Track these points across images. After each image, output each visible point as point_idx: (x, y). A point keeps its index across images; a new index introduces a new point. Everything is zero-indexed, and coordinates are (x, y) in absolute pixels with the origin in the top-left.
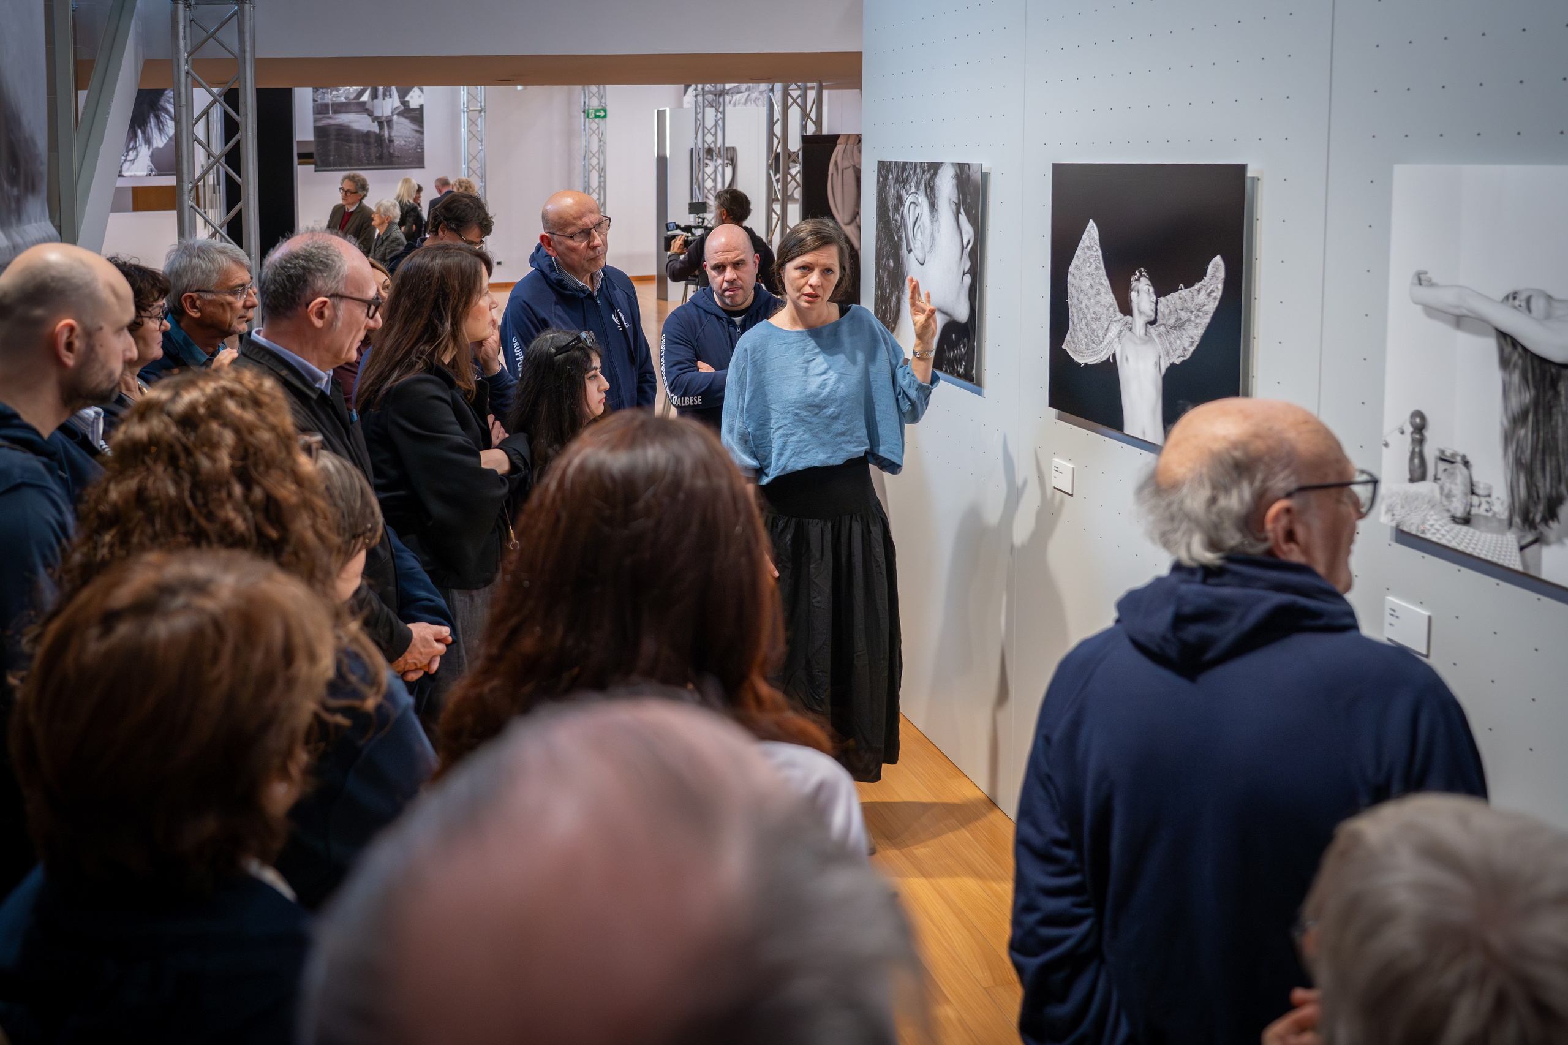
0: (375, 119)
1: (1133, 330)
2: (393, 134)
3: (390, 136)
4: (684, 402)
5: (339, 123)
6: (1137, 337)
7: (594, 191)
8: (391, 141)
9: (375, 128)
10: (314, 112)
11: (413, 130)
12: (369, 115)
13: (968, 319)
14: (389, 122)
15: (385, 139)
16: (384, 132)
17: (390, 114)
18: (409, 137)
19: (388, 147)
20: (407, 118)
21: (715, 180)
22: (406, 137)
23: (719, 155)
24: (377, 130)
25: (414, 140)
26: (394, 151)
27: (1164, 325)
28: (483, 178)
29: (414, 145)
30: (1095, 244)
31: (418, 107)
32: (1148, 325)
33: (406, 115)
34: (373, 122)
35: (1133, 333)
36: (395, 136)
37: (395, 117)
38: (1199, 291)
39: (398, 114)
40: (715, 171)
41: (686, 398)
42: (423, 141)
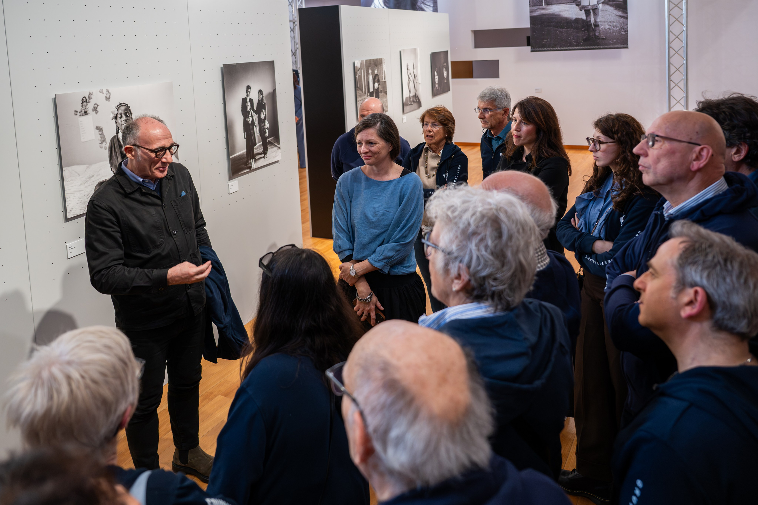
0: (582, 8)
2: (598, 20)
3: (596, 21)
5: (551, 13)
8: (596, 25)
9: (582, 15)
10: (530, 5)
11: (617, 15)
12: (577, 5)
14: (595, 10)
15: (591, 24)
16: (591, 18)
17: (596, 3)
18: (614, 22)
19: (594, 31)
20: (611, 6)
22: (610, 22)
24: (584, 17)
25: (618, 25)
26: (600, 34)
29: (618, 29)
33: (611, 3)
34: (581, 10)
36: (600, 22)
37: (600, 6)
39: (603, 3)
42: (627, 24)
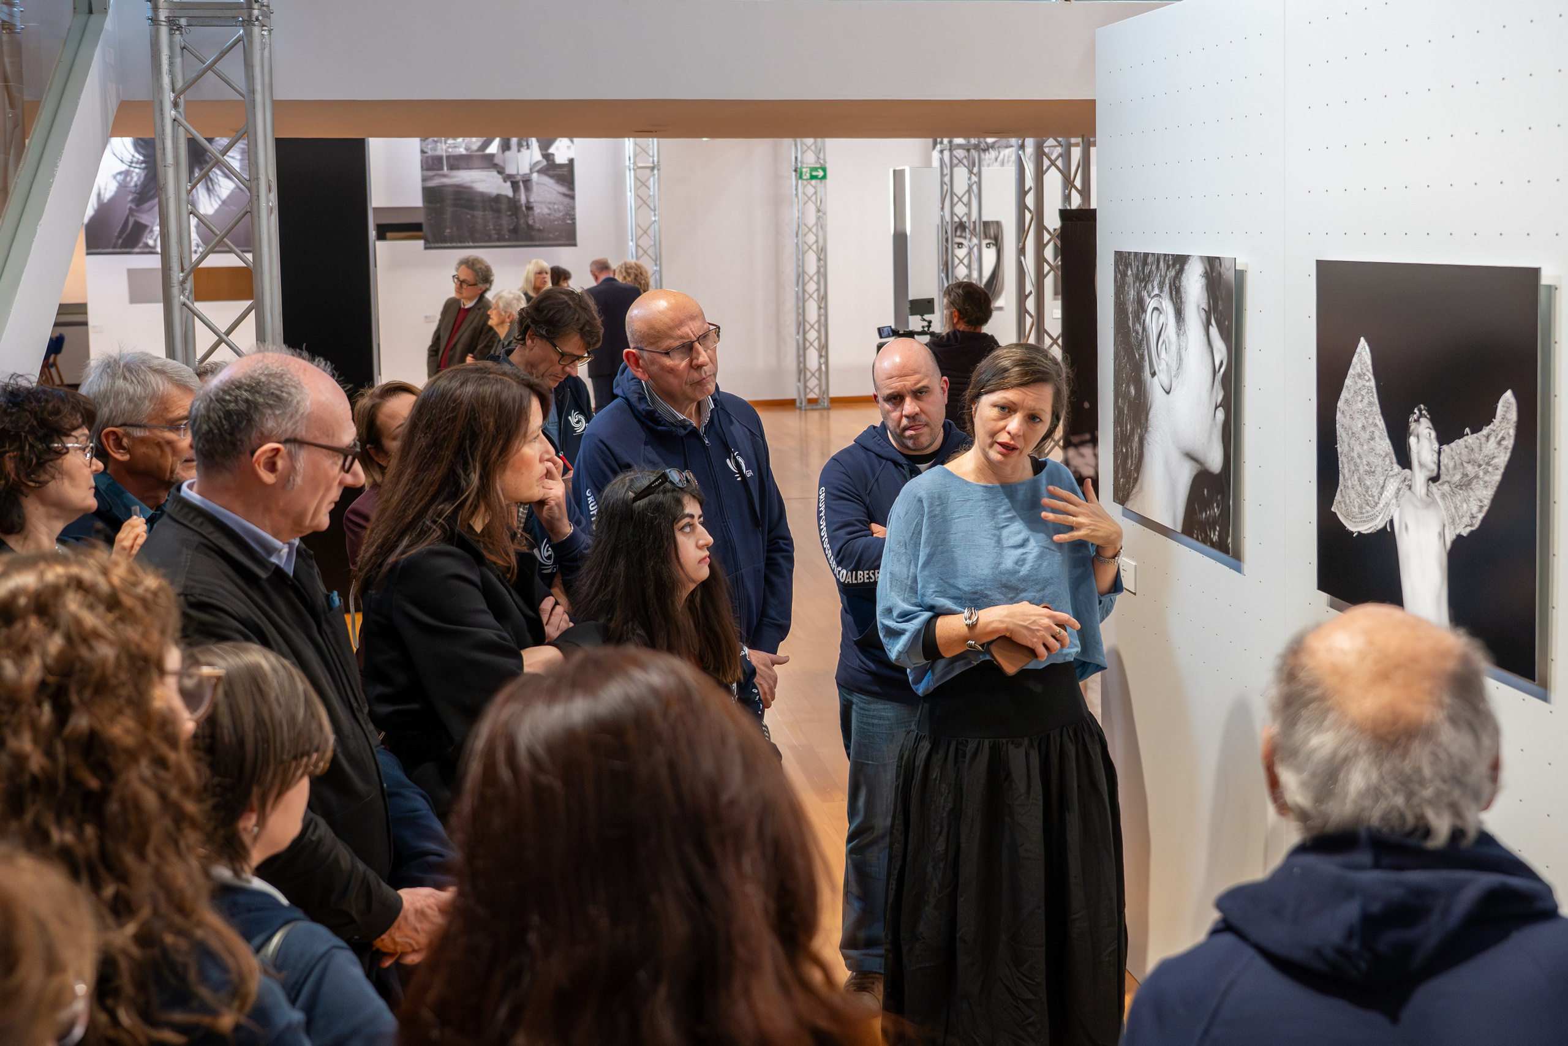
0: (508, 178)
1: (1413, 489)
2: (532, 200)
3: (528, 202)
4: (856, 579)
5: (457, 183)
6: (1418, 498)
7: (811, 278)
8: (529, 208)
9: (507, 190)
10: (422, 167)
11: (560, 193)
12: (499, 172)
13: (1222, 468)
14: (527, 182)
15: (521, 206)
16: (520, 195)
17: (527, 171)
18: (555, 204)
19: (527, 216)
20: (551, 177)
21: (969, 267)
22: (550, 203)
23: (973, 233)
24: (510, 194)
25: (561, 208)
26: (534, 222)
27: (1448, 482)
28: (658, 260)
29: (561, 214)
30: (1368, 371)
31: (566, 162)
32: (1430, 482)
33: (551, 173)
34: (505, 181)
35: (1412, 492)
36: (535, 202)
37: (535, 176)
38: (1488, 437)
39: (539, 172)
40: (969, 254)
41: (859, 572)
42: (573, 208)
